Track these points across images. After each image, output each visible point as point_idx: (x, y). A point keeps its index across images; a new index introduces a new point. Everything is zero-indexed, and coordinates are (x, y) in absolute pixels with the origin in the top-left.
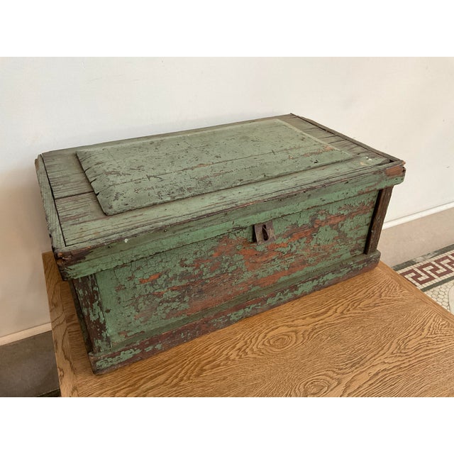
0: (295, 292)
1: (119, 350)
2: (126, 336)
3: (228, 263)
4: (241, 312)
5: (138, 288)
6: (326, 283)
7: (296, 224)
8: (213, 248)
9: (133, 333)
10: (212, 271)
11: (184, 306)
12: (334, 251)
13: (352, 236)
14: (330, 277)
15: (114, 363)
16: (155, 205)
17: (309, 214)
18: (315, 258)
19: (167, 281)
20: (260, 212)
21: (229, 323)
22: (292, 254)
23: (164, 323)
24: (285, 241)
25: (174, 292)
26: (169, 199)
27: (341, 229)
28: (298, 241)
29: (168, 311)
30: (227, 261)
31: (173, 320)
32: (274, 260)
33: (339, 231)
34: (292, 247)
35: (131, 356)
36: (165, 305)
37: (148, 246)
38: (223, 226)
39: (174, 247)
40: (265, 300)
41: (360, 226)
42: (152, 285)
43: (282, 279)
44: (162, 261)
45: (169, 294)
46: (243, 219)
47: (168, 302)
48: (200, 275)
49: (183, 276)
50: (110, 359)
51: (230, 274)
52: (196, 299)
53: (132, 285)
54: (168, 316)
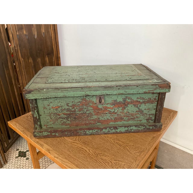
0: (116, 130)
1: (43, 131)
2: (47, 127)
3: (86, 110)
4: (91, 131)
5: (51, 110)
6: (132, 130)
7: (116, 100)
8: (79, 102)
9: (49, 127)
10: (79, 111)
11: (68, 122)
12: (137, 117)
13: (146, 113)
14: (134, 128)
15: (41, 135)
16: (62, 83)
17: (122, 98)
18: (127, 118)
19: (62, 110)
20: (96, 91)
21: (86, 134)
22: (116, 113)
23: (60, 126)
24: (112, 106)
25: (64, 115)
26: (67, 82)
27: (140, 108)
28: (118, 108)
29: (62, 122)
30: (86, 108)
31: (64, 126)
32: (107, 114)
33: (139, 109)
34: (115, 110)
35: (47, 134)
36: (61, 119)
37: (52, 94)
38: (81, 93)
39: (62, 96)
40: (102, 129)
41: (150, 109)
42: (56, 110)
43: (111, 123)
44: (60, 102)
45: (62, 116)
46: (90, 92)
47: (62, 118)
48: (75, 111)
49: (68, 110)
50: (39, 133)
51: (87, 114)
52: (73, 121)
53: (49, 108)
54: (62, 124)
